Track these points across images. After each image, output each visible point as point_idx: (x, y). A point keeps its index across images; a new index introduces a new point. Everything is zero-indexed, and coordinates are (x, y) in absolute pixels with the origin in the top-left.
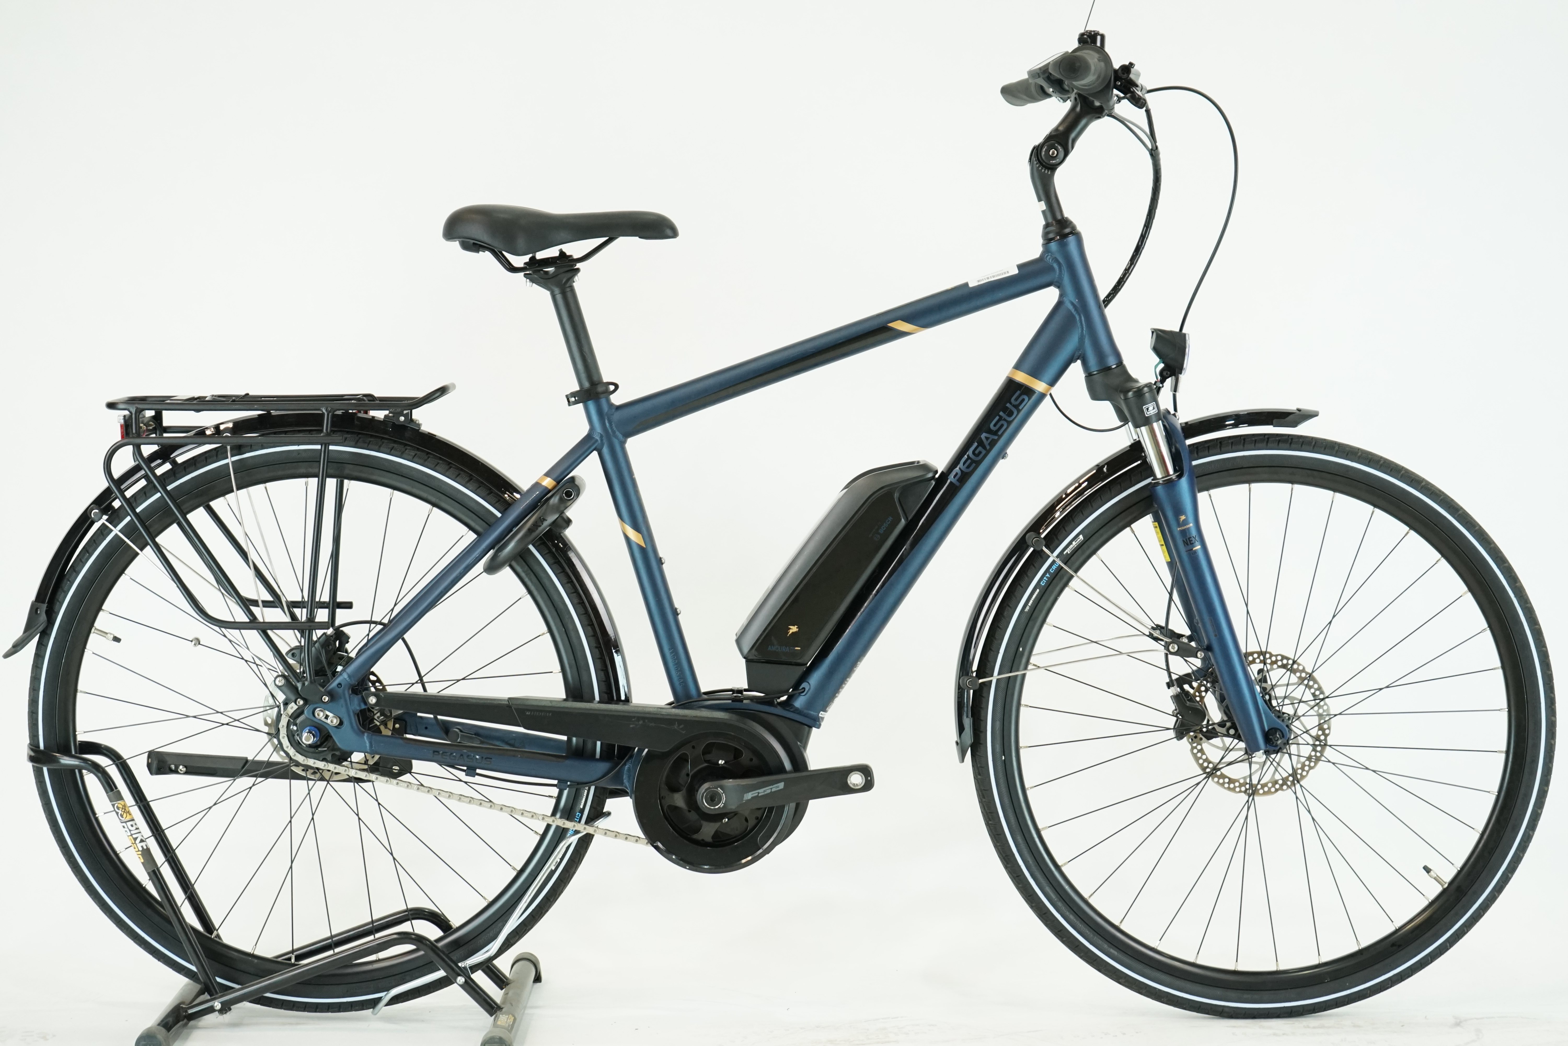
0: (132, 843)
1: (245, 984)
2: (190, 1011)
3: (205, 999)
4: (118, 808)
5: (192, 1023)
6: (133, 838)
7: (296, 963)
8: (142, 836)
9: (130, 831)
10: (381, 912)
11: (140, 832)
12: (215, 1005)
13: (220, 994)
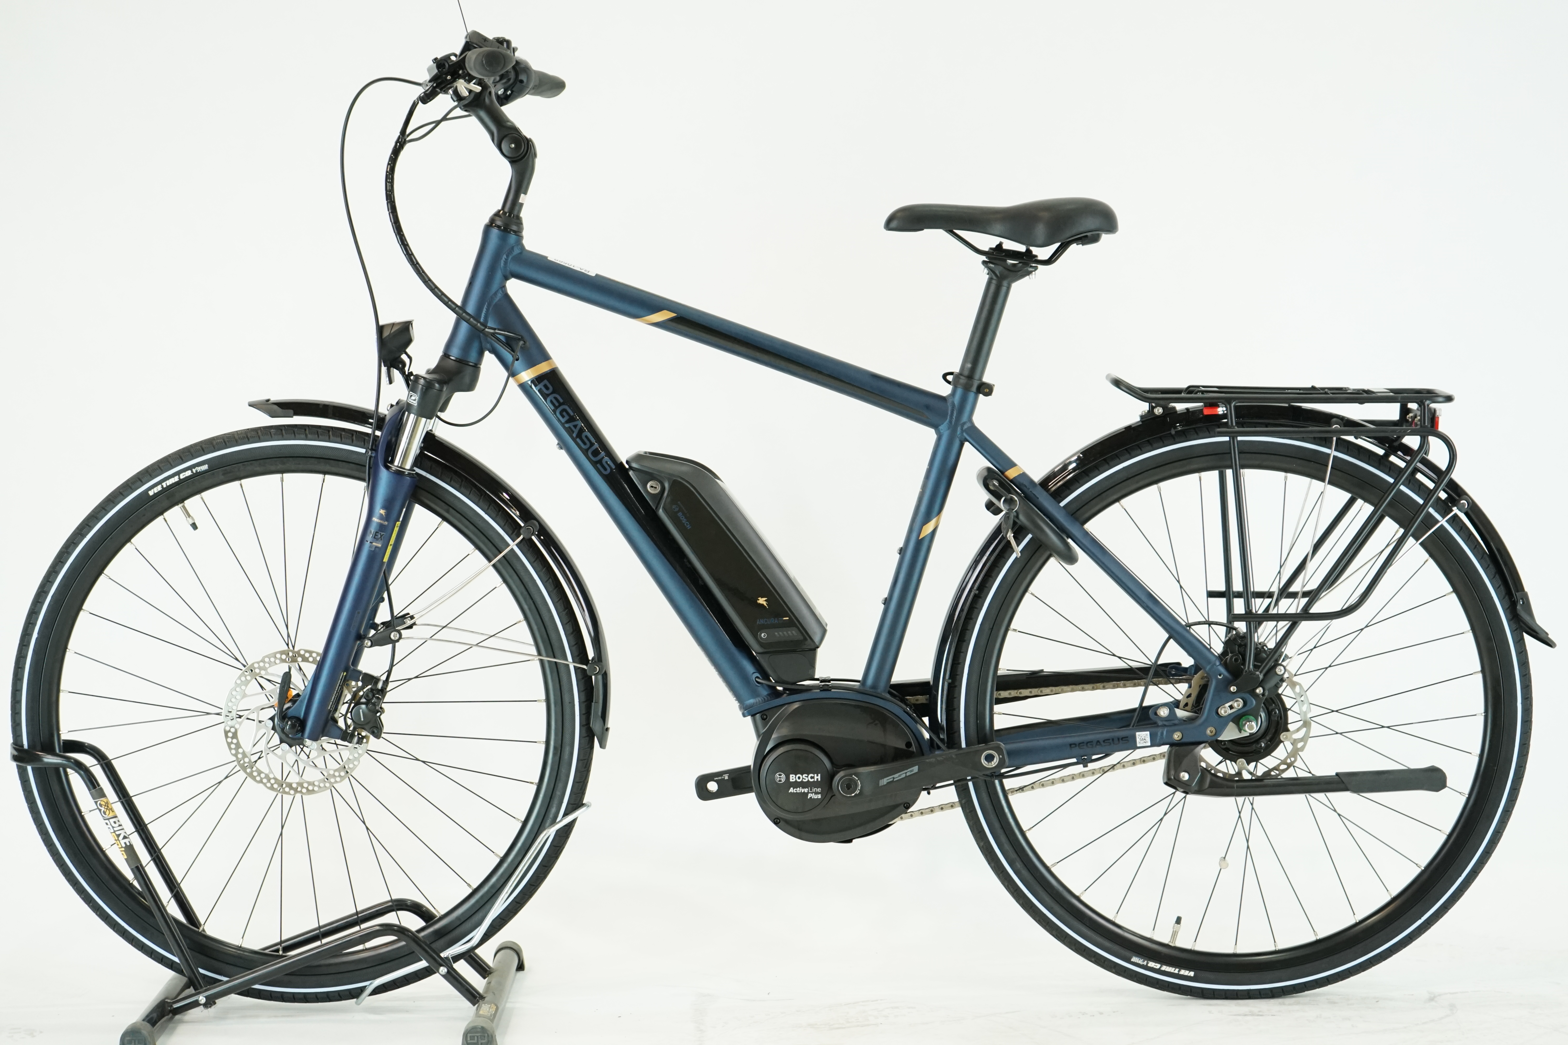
0: (116, 840)
1: (234, 976)
2: (175, 1006)
3: (190, 994)
4: (101, 805)
5: (177, 1017)
6: (116, 834)
7: (284, 954)
8: (125, 833)
9: (113, 827)
10: (365, 903)
11: (123, 829)
12: (200, 999)
13: (204, 988)
